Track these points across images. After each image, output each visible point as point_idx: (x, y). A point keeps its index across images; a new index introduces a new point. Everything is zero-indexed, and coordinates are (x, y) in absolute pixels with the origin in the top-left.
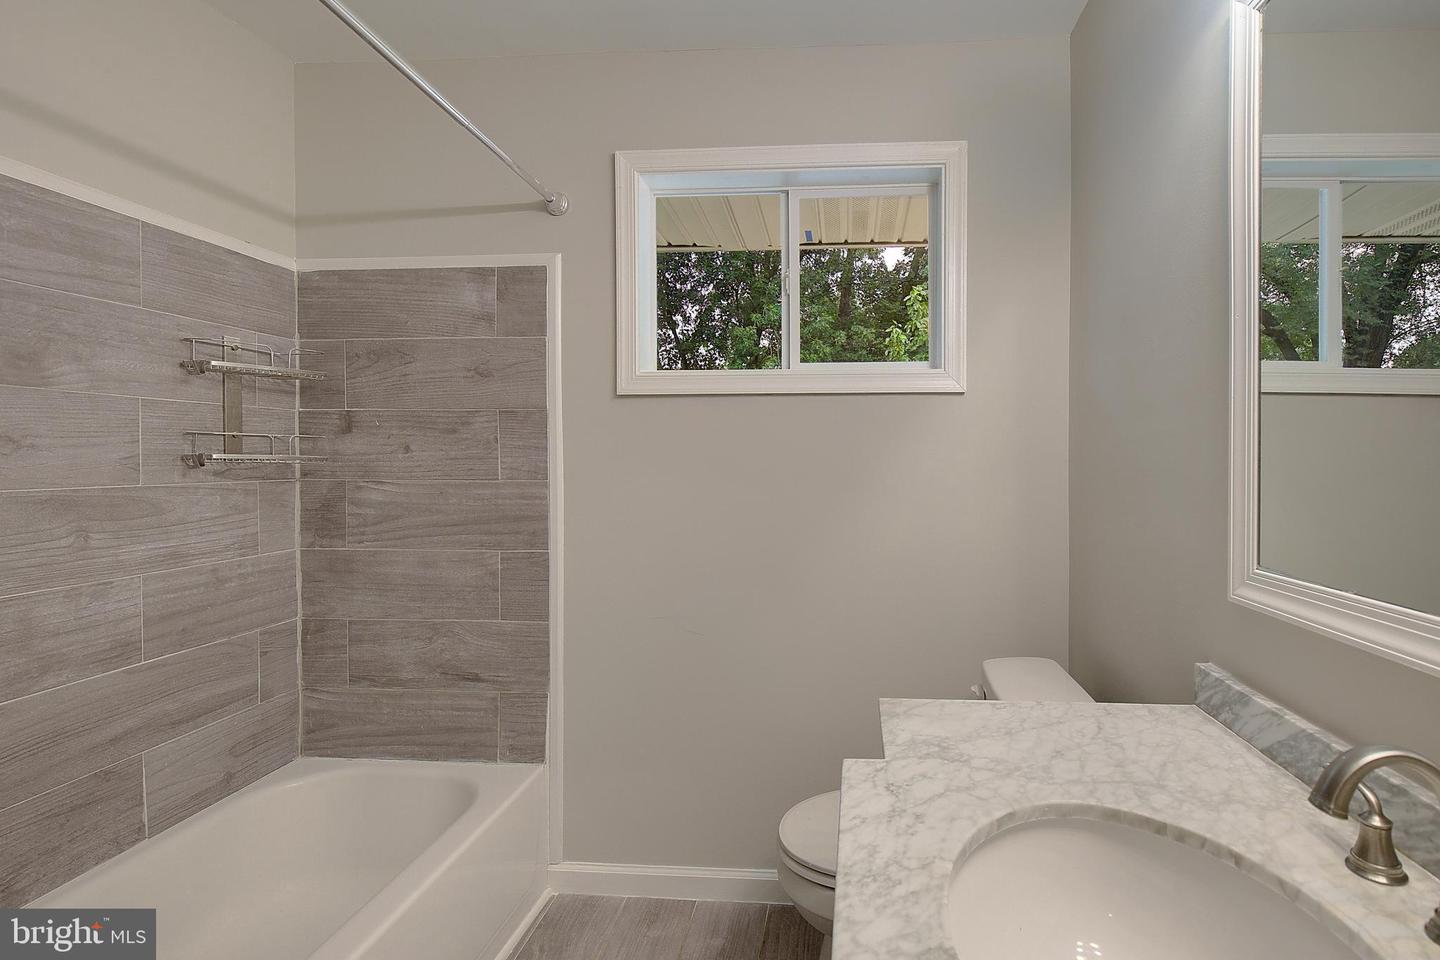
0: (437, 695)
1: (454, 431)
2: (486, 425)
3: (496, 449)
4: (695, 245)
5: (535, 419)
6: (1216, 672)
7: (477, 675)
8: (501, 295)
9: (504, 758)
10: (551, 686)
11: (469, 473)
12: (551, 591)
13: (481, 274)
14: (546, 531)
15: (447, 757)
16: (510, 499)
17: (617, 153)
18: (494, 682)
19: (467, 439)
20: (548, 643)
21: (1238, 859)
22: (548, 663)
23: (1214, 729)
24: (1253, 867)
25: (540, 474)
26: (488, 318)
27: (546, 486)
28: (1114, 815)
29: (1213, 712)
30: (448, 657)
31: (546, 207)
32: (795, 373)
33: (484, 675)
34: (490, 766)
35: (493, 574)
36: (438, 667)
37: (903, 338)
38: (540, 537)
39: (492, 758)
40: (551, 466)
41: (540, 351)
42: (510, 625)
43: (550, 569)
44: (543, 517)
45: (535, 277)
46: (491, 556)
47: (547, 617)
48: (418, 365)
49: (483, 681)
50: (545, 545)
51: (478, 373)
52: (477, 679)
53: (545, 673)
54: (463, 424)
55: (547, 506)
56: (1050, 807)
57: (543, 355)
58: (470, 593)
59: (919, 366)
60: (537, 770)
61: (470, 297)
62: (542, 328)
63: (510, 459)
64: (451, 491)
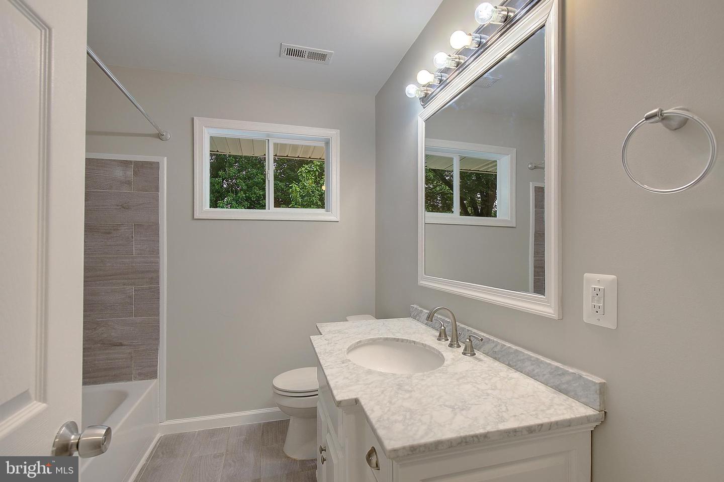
0: (99, 354)
1: (109, 233)
2: (127, 230)
3: (132, 241)
4: (218, 151)
5: (154, 228)
6: (415, 306)
7: (121, 343)
8: (135, 173)
9: (136, 379)
10: (160, 345)
11: (118, 252)
12: (161, 304)
13: (126, 163)
14: (158, 277)
15: (104, 382)
16: (139, 263)
17: (195, 118)
18: (130, 345)
19: (116, 236)
20: (159, 326)
21: (414, 342)
22: (159, 335)
23: (415, 322)
24: (418, 343)
25: (156, 252)
26: (129, 183)
27: (158, 257)
28: (386, 339)
29: (414, 318)
30: (106, 336)
31: (159, 136)
32: (272, 212)
33: (125, 343)
34: (128, 383)
35: (130, 297)
36: (100, 341)
37: (298, 189)
38: (156, 280)
39: (130, 380)
40: (161, 249)
41: (156, 199)
42: (139, 319)
43: (160, 294)
44: (157, 271)
45: (154, 167)
46: (130, 289)
47: (158, 315)
48: (90, 202)
49: (125, 345)
50: (158, 283)
51: (123, 207)
52: (121, 345)
53: (158, 339)
54: (114, 230)
55: (158, 266)
56: (371, 339)
57: (158, 200)
58: (117, 306)
59: (321, 211)
60: (154, 382)
61: (119, 173)
62: (157, 189)
63: (140, 246)
64: (108, 260)
